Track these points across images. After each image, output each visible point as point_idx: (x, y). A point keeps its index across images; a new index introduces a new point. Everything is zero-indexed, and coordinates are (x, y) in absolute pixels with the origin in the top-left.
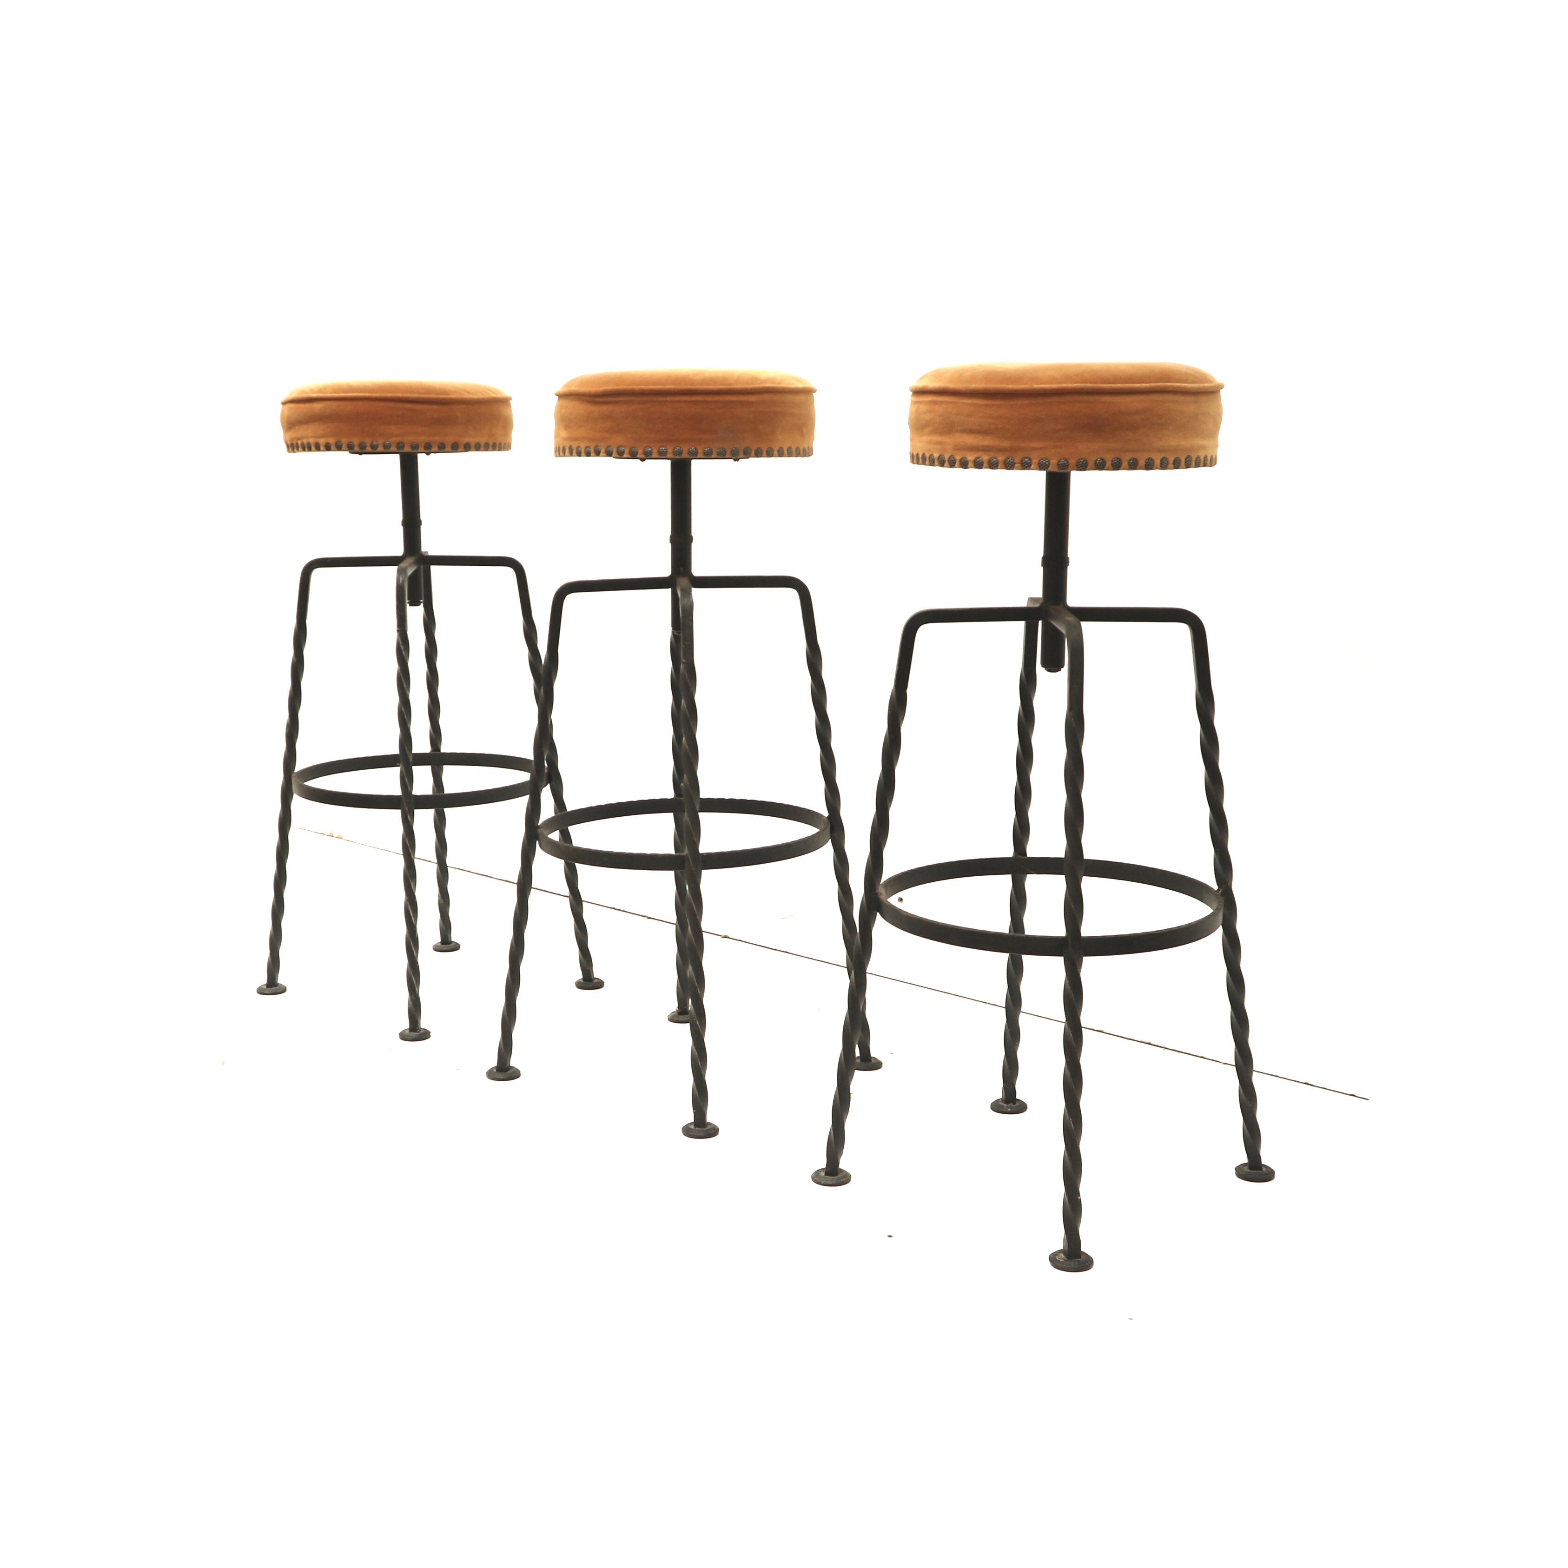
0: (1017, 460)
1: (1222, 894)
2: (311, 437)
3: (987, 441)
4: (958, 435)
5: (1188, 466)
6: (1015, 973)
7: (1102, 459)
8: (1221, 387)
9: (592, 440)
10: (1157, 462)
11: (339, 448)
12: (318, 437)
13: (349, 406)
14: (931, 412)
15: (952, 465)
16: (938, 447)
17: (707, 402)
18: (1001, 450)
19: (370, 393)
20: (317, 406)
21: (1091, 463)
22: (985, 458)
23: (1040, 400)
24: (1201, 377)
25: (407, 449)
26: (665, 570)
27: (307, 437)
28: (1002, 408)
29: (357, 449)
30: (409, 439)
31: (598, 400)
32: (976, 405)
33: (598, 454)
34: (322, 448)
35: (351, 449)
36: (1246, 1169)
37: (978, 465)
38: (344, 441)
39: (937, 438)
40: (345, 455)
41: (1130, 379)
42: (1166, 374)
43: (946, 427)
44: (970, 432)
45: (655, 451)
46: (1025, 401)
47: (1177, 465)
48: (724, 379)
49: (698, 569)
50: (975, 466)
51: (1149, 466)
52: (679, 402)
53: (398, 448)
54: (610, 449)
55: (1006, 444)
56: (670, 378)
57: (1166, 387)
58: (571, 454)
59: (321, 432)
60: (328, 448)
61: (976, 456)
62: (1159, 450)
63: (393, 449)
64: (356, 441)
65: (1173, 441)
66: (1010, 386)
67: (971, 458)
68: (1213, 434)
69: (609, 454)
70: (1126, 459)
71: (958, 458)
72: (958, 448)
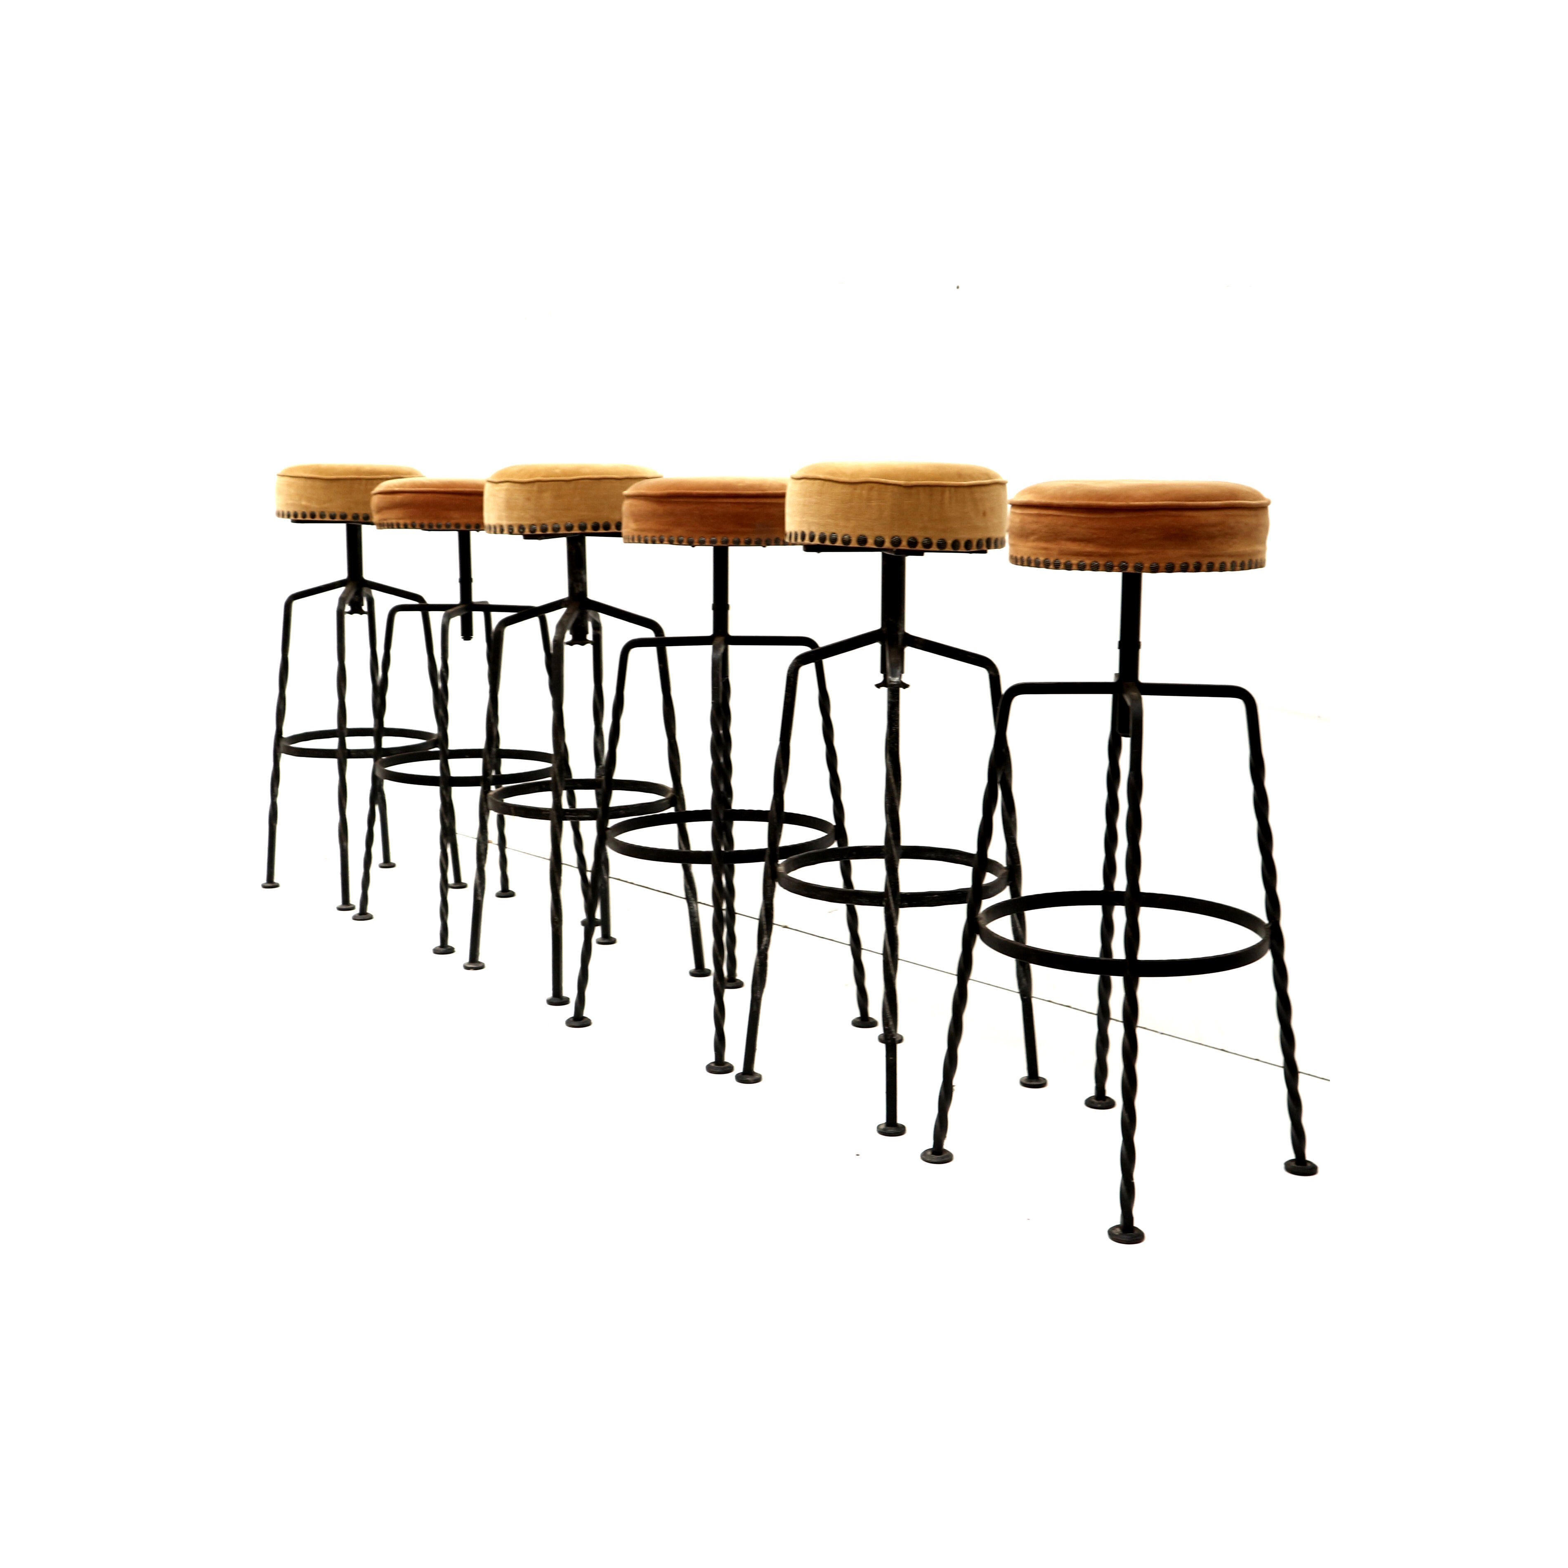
0: (1116, 564)
1: (1271, 928)
2: (393, 519)
3: (1090, 548)
4: (1063, 542)
5: (1250, 568)
6: (1104, 990)
7: (1186, 563)
8: (1269, 503)
9: (657, 531)
10: (1229, 565)
11: (414, 527)
12: (400, 519)
13: (422, 497)
14: (1037, 522)
15: (1057, 567)
16: (1043, 552)
17: (748, 503)
18: (1102, 555)
19: (437, 488)
20: (399, 497)
21: (1177, 567)
22: (1088, 562)
23: (1135, 515)
24: (1256, 495)
25: (463, 528)
26: (708, 631)
27: (390, 519)
28: (1103, 521)
29: (426, 528)
30: (463, 521)
31: (662, 500)
32: (1079, 518)
33: (662, 542)
34: (402, 526)
35: (422, 527)
36: (1293, 1164)
37: (1082, 568)
38: (418, 522)
39: (1043, 545)
40: (419, 532)
41: (1208, 497)
42: (1233, 493)
43: (1053, 536)
44: (1074, 540)
45: (708, 540)
46: (1122, 515)
47: (1243, 567)
48: (760, 486)
49: (734, 630)
50: (1078, 568)
51: (1222, 569)
52: (727, 503)
53: (457, 527)
54: (671, 538)
55: (1106, 550)
56: (718, 485)
57: (1235, 504)
58: (639, 542)
59: (401, 515)
60: (406, 527)
61: (1080, 560)
62: (1231, 556)
63: (453, 528)
64: (426, 522)
65: (1241, 548)
66: (1110, 503)
67: (1074, 561)
68: (1263, 542)
69: (671, 542)
70: (1205, 562)
71: (1063, 561)
72: (1063, 553)
